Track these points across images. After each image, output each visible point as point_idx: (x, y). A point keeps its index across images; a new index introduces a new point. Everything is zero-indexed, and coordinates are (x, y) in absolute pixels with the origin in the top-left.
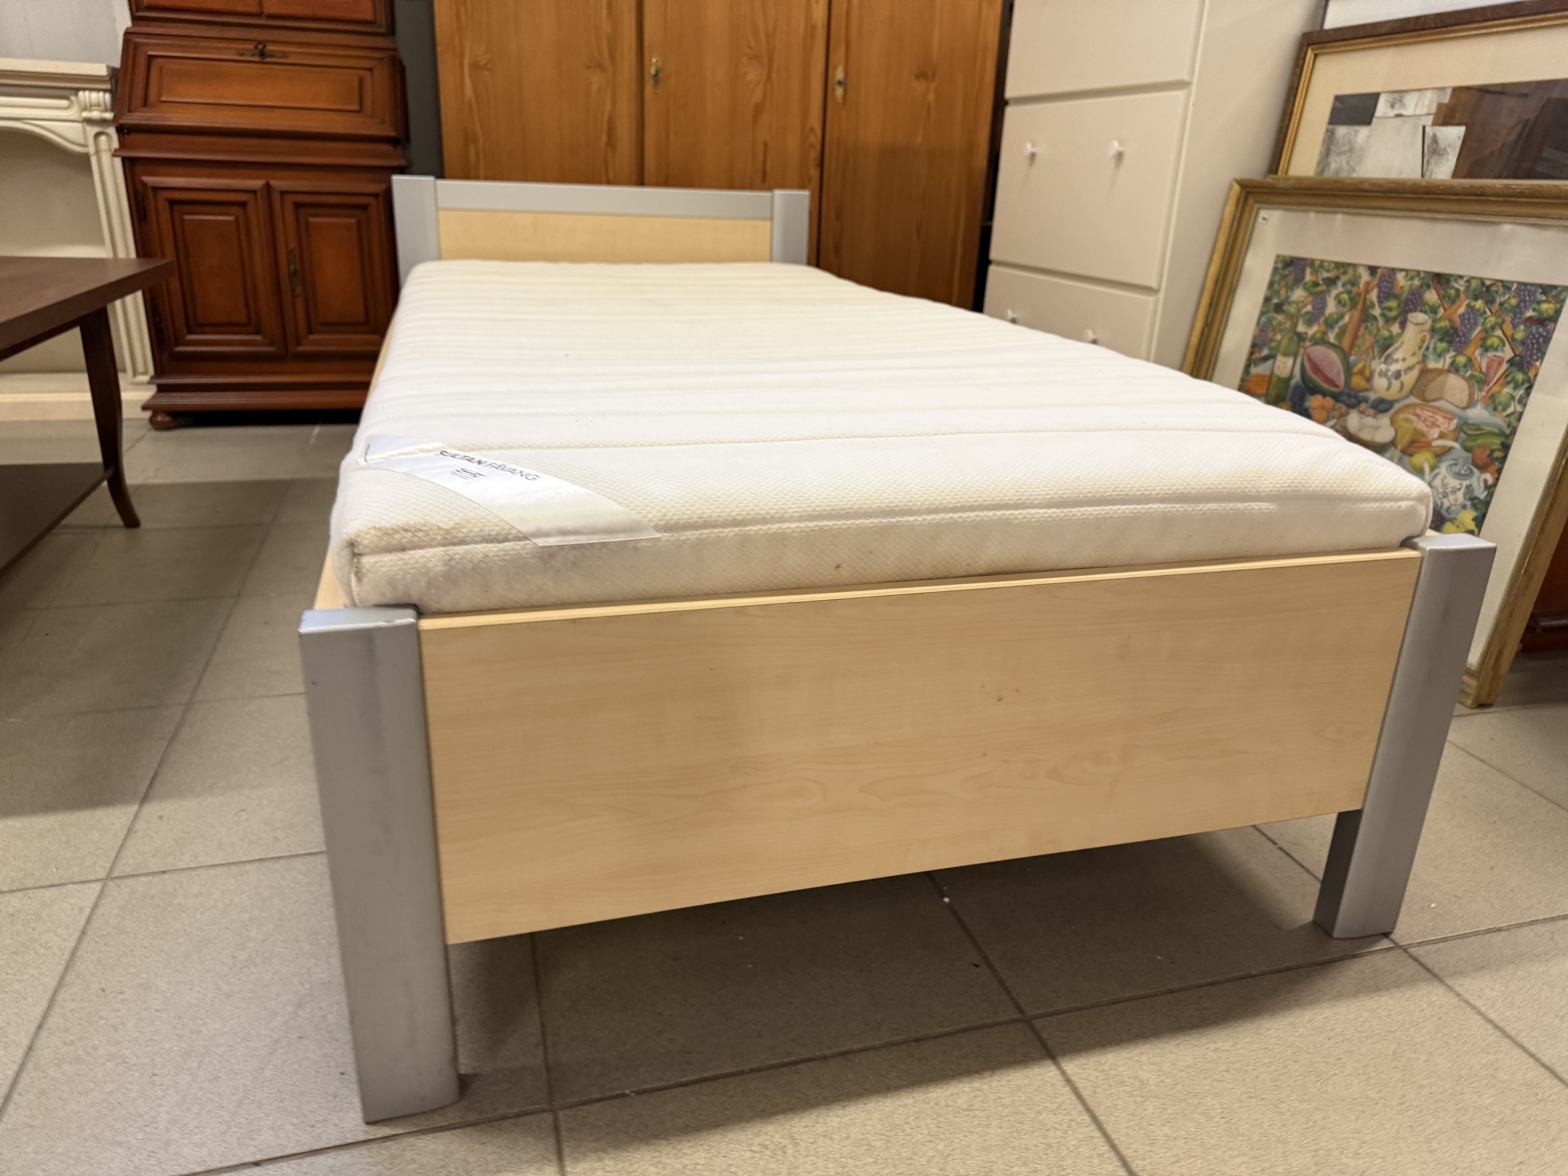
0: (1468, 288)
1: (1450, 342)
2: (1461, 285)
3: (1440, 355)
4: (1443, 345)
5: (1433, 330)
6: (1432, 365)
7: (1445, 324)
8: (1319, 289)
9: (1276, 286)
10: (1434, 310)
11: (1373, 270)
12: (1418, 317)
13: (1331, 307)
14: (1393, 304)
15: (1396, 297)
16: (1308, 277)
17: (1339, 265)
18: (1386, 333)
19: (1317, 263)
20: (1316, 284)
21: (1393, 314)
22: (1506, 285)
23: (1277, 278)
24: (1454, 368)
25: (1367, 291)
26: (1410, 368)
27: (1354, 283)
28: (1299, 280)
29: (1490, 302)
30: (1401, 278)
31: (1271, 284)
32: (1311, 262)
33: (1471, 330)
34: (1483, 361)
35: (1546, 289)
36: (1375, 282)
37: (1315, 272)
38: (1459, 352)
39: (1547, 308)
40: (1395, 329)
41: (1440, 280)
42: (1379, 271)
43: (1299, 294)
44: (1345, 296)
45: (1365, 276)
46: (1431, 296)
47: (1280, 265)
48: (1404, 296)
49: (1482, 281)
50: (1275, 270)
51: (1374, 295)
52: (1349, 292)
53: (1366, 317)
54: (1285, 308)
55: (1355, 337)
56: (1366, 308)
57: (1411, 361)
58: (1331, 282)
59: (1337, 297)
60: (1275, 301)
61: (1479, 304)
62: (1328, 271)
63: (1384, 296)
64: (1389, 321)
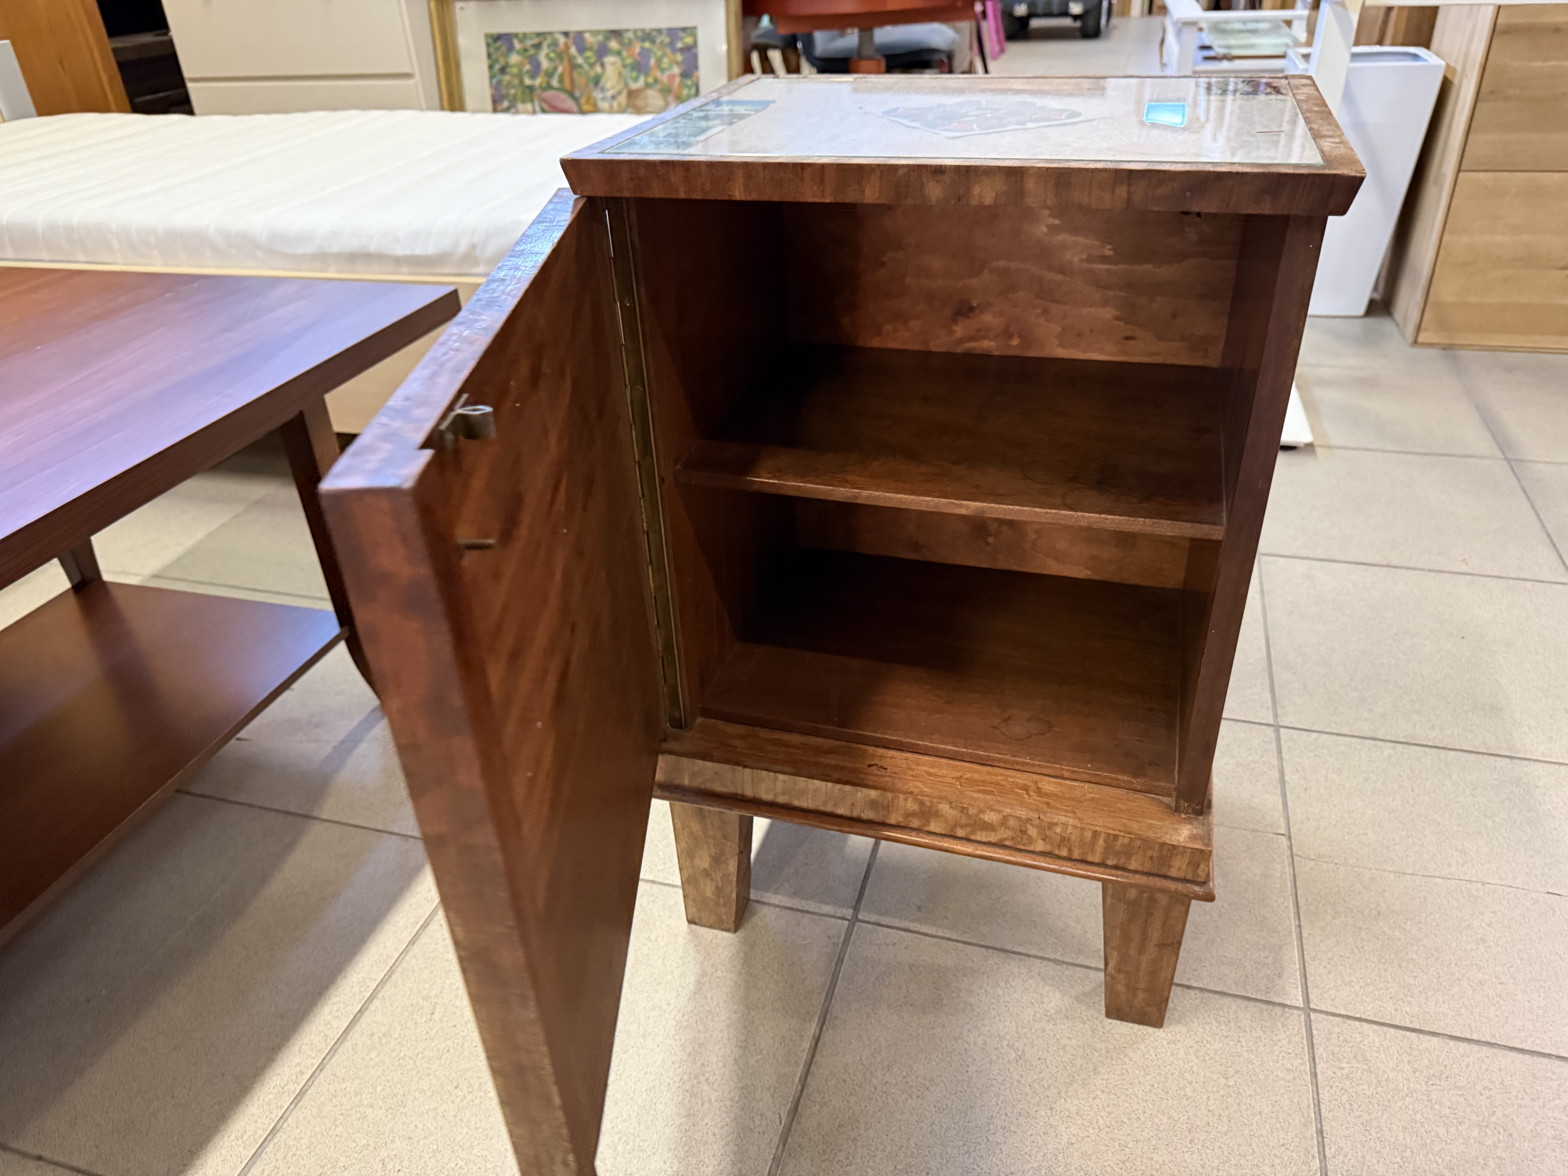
0: (636, 37)
1: (639, 72)
2: (630, 35)
3: (636, 80)
4: (634, 74)
5: (624, 66)
6: (634, 86)
7: (629, 61)
8: (529, 54)
9: (494, 56)
10: (619, 53)
11: (566, 34)
12: (609, 60)
13: (545, 64)
14: (589, 54)
15: (590, 49)
16: (517, 45)
17: (538, 34)
18: (592, 74)
19: (521, 36)
20: (525, 50)
21: (592, 60)
22: (659, 31)
23: (492, 50)
24: (647, 85)
25: (567, 47)
26: (620, 93)
27: (554, 44)
28: (511, 48)
29: (653, 42)
30: (587, 36)
31: (489, 56)
32: (516, 35)
33: (648, 61)
34: (664, 78)
35: (684, 30)
36: (570, 41)
37: (521, 41)
38: (647, 75)
39: (689, 40)
40: (598, 69)
41: (616, 34)
42: (571, 35)
43: (514, 59)
44: (552, 55)
45: (562, 40)
46: (614, 44)
47: (490, 41)
48: (596, 47)
49: (643, 31)
50: (488, 45)
51: (573, 50)
52: (554, 51)
53: (574, 66)
54: (509, 70)
55: (572, 81)
56: (571, 59)
57: (619, 87)
58: (538, 46)
59: (547, 56)
60: (497, 67)
61: (647, 45)
62: (531, 39)
63: (582, 50)
64: (592, 65)
